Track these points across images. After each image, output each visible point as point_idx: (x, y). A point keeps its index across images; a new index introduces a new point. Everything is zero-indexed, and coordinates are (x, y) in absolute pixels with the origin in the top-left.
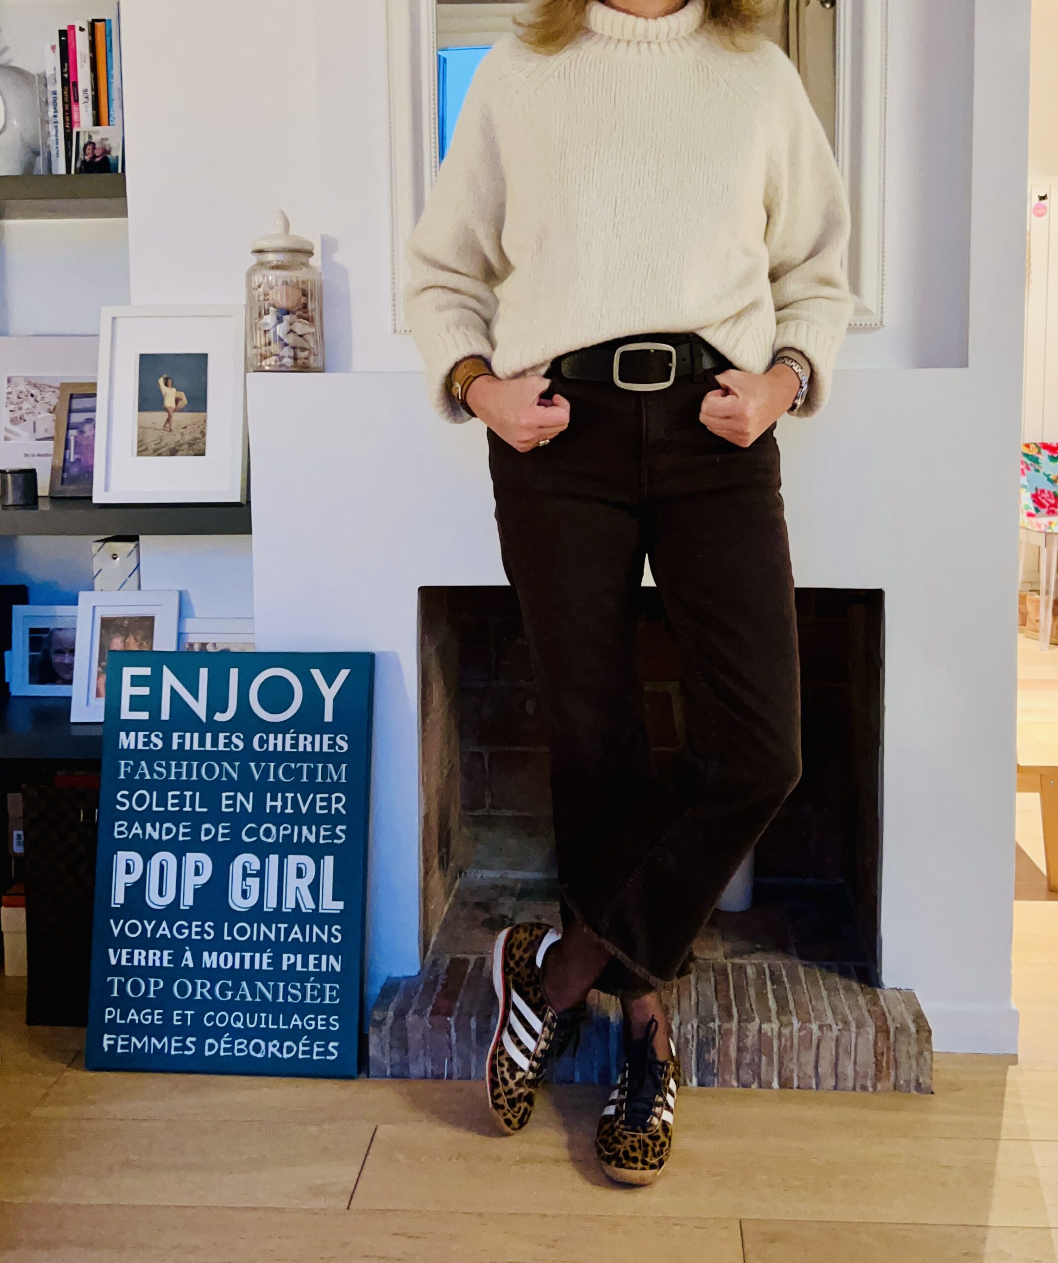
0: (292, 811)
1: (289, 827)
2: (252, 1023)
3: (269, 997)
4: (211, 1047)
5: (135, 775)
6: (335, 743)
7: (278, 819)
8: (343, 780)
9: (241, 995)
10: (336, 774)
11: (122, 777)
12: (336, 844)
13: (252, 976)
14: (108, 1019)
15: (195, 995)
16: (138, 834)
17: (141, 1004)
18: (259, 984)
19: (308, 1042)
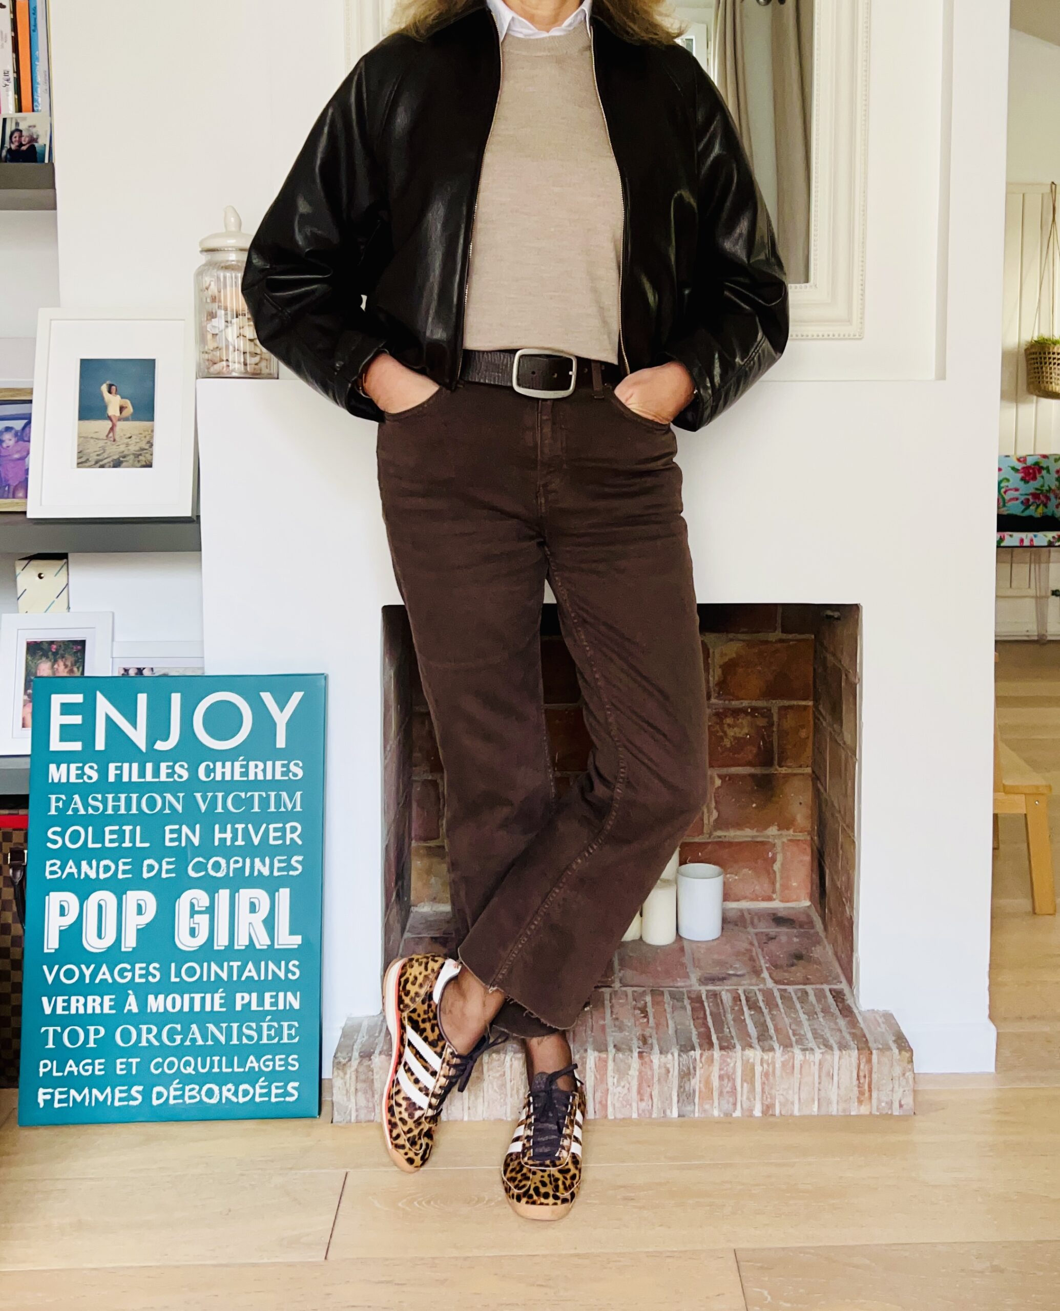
0: (243, 843)
1: (240, 859)
2: (204, 1067)
3: (222, 1039)
4: (159, 1095)
5: (68, 811)
6: (289, 771)
7: (227, 851)
8: (298, 809)
9: (191, 1039)
10: (291, 802)
11: (53, 812)
12: (292, 876)
13: (203, 1018)
14: (44, 1073)
15: (140, 1043)
16: (73, 873)
17: (79, 1055)
18: (211, 1027)
19: (267, 1083)
